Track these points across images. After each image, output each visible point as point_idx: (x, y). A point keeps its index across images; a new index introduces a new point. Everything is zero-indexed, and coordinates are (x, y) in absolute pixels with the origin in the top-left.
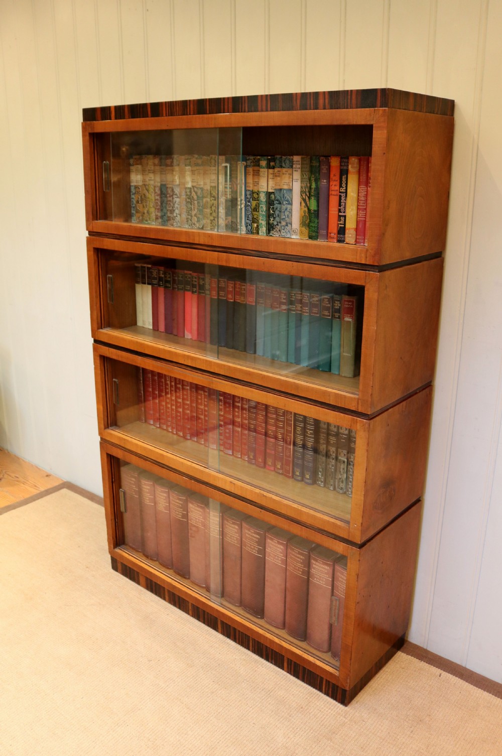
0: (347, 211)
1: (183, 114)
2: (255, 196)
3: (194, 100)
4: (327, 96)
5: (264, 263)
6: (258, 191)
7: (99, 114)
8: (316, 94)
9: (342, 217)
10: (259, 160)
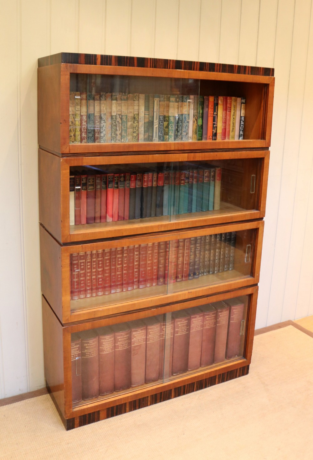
0: (218, 124)
1: (165, 68)
2: (167, 119)
3: (173, 60)
4: (250, 69)
5: (216, 155)
6: (169, 116)
7: (83, 59)
8: (245, 67)
9: (215, 127)
10: (169, 97)
